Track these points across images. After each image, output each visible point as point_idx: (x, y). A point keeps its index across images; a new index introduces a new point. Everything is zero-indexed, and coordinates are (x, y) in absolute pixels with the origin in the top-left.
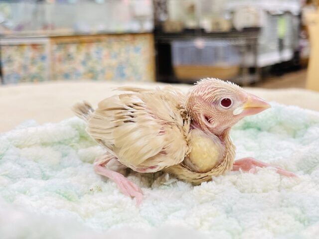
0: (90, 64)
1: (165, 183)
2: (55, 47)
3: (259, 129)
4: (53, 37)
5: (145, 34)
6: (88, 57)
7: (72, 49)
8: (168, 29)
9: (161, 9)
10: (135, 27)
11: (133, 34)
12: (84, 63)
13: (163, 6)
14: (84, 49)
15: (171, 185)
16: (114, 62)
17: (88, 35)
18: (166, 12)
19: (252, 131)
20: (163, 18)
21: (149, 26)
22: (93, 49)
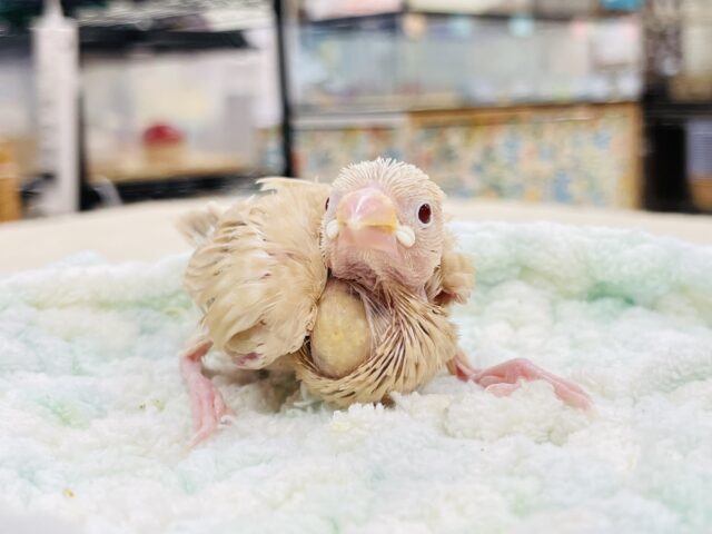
0: (492, 171)
1: (296, 404)
2: (420, 133)
3: (630, 302)
4: (415, 113)
5: (623, 104)
6: (488, 154)
7: (455, 138)
8: (681, 92)
9: (669, 48)
10: (598, 88)
11: (597, 106)
12: (478, 169)
13: (672, 42)
14: (479, 140)
15: (309, 409)
16: (545, 167)
17: (491, 108)
18: (678, 54)
19: (608, 303)
20: (668, 67)
21: (630, 86)
22: (500, 138)
